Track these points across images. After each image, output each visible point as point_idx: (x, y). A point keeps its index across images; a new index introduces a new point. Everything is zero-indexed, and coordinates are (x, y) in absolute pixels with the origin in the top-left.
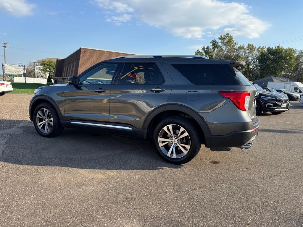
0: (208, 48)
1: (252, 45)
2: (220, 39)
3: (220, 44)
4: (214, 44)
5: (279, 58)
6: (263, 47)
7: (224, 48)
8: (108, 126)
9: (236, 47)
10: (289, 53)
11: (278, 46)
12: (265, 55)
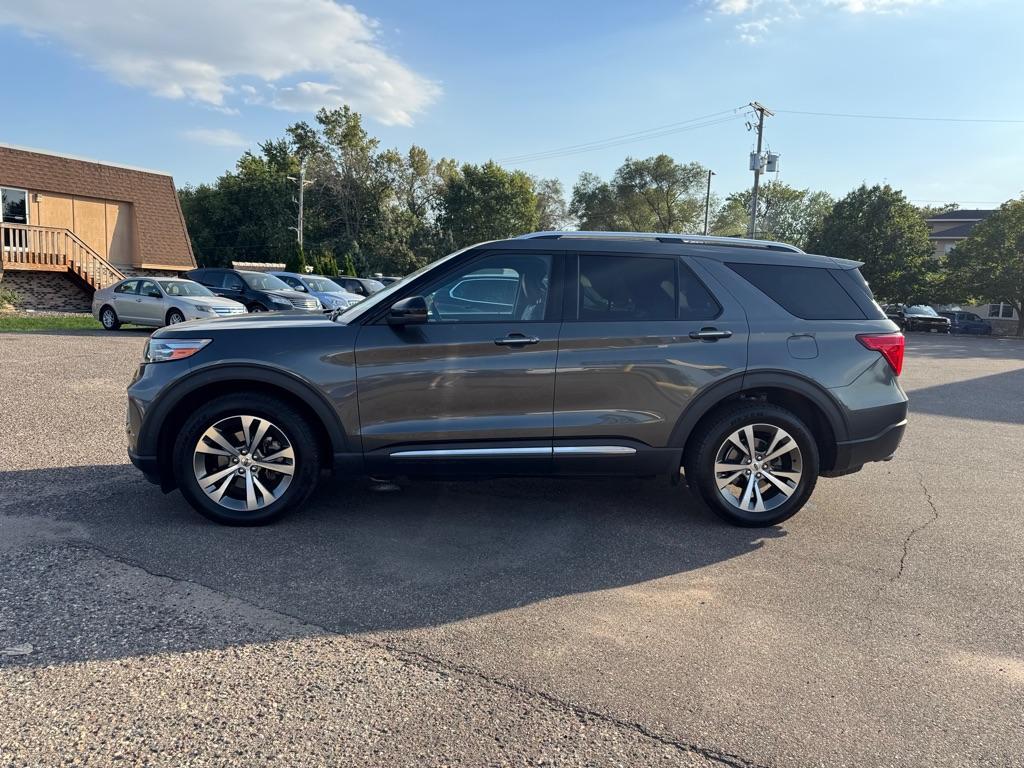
0: (282, 149)
1: (424, 153)
2: (321, 121)
3: (323, 140)
4: (303, 137)
5: (498, 199)
6: (452, 161)
7: (336, 153)
8: (548, 450)
9: (374, 153)
10: (521, 186)
11: (488, 162)
12: (461, 187)
